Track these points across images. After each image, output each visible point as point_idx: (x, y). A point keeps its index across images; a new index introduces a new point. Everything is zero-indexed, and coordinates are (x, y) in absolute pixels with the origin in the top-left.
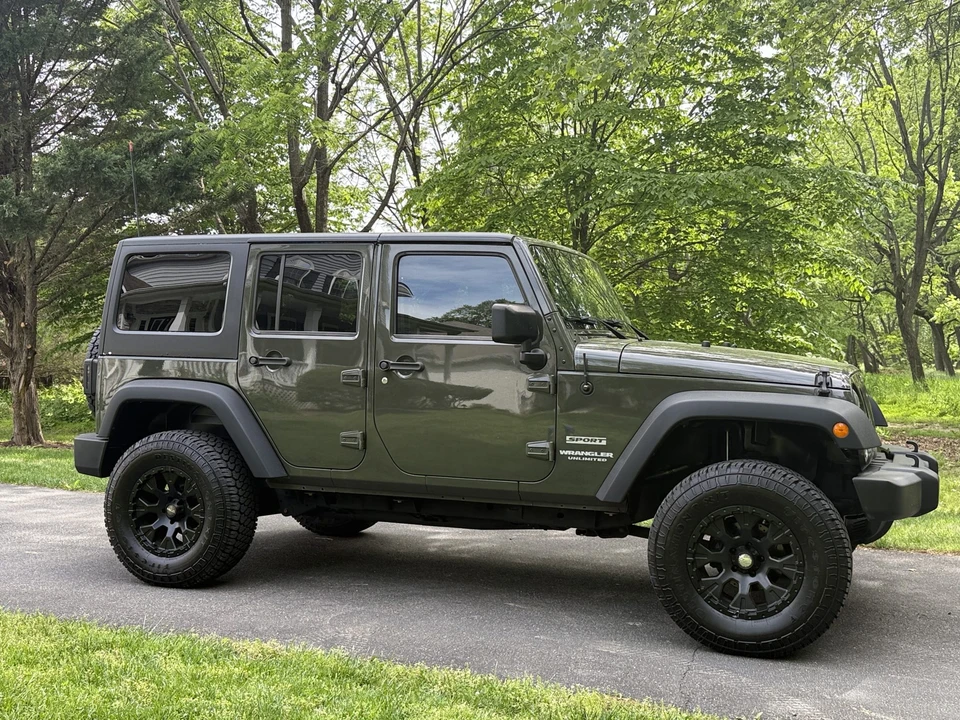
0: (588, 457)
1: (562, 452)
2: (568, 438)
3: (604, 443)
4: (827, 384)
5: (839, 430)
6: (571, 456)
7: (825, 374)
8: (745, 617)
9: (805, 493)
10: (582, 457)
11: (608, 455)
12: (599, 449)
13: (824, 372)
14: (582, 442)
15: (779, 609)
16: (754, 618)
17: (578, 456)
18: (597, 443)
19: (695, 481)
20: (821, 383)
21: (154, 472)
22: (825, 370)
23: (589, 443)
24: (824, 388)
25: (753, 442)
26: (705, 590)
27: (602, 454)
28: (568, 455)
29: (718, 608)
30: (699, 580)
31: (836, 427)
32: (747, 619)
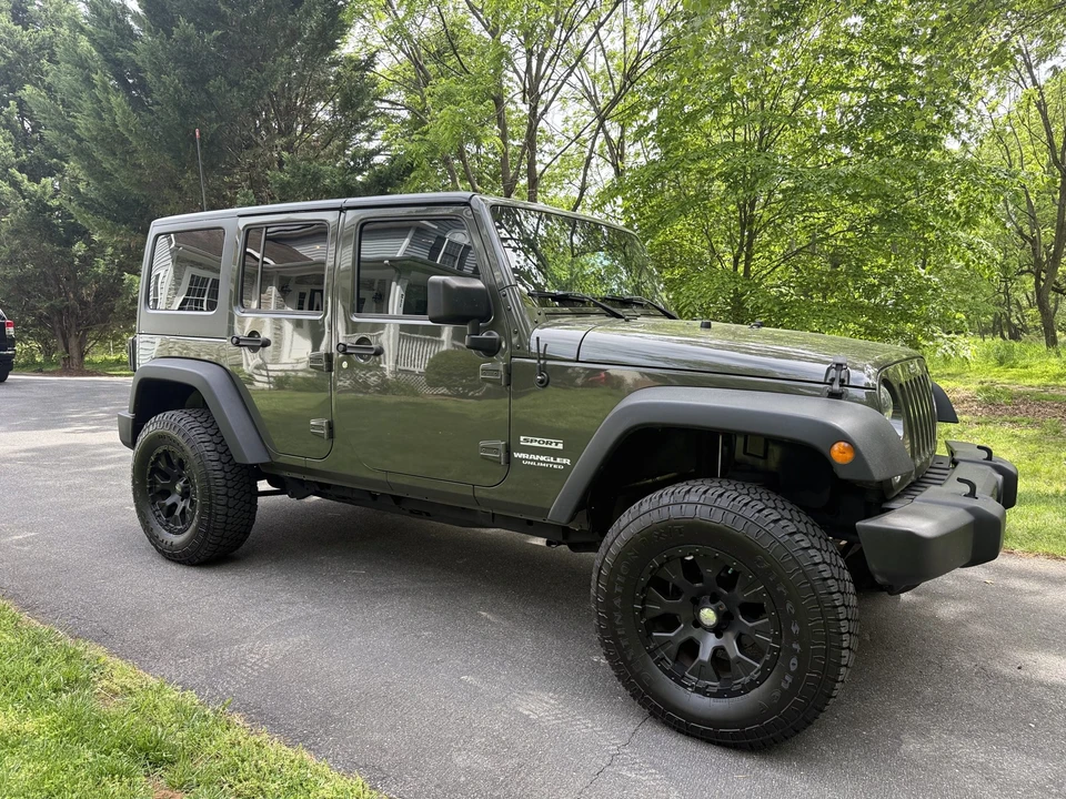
0: (543, 462)
1: (516, 455)
2: (522, 438)
3: (560, 446)
4: (842, 381)
5: (839, 453)
6: (526, 460)
7: (839, 366)
8: (702, 692)
9: (787, 538)
10: (537, 461)
11: (565, 461)
12: (555, 453)
13: (837, 364)
14: (536, 444)
15: (747, 688)
16: (713, 695)
17: (532, 460)
18: (553, 446)
19: (646, 507)
20: (833, 380)
21: (161, 451)
22: (840, 361)
23: (544, 445)
24: (836, 387)
25: (745, 452)
26: (656, 648)
27: (558, 460)
28: (522, 459)
29: (669, 674)
30: (650, 635)
31: (836, 447)
32: (705, 694)
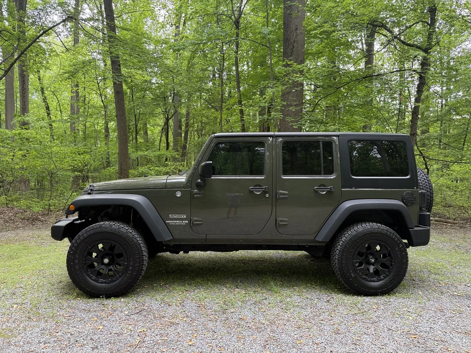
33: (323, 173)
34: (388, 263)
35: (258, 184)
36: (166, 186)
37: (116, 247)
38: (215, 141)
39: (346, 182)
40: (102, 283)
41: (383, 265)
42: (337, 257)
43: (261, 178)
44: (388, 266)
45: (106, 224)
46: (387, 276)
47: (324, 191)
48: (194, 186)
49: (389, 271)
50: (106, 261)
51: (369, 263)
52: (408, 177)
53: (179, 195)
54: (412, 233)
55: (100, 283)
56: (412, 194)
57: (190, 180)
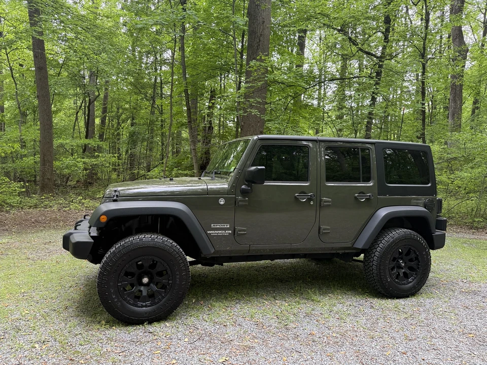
33: (361, 180)
34: (415, 267)
35: (303, 191)
36: (207, 192)
37: (158, 264)
38: (259, 143)
39: (382, 190)
40: (142, 306)
41: (411, 269)
42: (375, 263)
43: (307, 184)
44: (415, 269)
45: (146, 238)
46: (415, 278)
47: (363, 199)
48: (239, 192)
49: (416, 274)
50: (145, 280)
51: (400, 267)
52: (429, 185)
53: (222, 203)
54: (434, 237)
55: (139, 307)
56: (432, 201)
57: (234, 186)
